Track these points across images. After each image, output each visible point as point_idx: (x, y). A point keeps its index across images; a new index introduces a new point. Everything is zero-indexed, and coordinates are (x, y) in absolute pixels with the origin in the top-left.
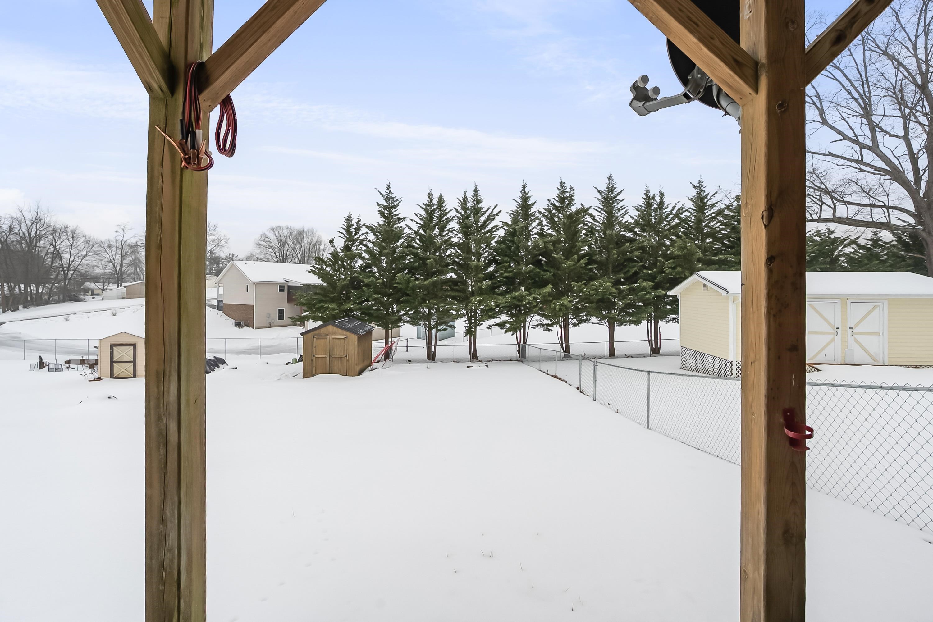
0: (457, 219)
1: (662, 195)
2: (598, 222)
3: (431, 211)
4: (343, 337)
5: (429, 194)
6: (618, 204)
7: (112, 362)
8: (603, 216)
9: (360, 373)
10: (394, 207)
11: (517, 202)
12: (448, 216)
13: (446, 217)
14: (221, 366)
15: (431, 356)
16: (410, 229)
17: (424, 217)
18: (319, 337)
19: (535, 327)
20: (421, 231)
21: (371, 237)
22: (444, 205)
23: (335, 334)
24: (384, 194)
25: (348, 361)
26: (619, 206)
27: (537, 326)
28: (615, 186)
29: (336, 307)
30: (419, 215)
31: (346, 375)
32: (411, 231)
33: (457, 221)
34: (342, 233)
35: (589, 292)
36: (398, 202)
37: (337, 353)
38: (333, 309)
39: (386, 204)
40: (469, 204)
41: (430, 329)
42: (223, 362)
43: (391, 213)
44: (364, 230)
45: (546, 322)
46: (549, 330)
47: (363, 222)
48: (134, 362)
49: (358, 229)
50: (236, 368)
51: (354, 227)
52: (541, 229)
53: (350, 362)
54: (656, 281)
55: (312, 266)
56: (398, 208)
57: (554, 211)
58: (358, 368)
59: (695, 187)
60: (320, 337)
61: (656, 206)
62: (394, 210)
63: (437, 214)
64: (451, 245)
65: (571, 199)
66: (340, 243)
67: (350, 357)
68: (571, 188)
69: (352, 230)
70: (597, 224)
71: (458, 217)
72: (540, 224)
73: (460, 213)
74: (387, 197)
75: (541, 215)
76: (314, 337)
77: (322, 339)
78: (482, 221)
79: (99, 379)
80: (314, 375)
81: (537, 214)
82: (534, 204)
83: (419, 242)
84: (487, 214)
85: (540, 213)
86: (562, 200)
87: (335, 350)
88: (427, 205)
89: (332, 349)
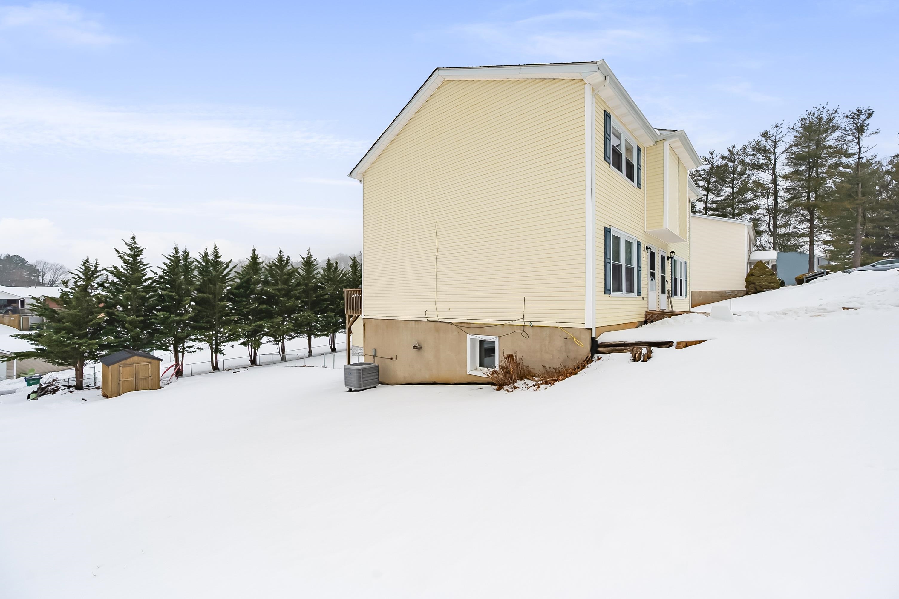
1: (337, 263)
3: (177, 262)
4: (148, 363)
5: (176, 249)
8: (304, 272)
10: (138, 255)
11: (248, 260)
12: (191, 266)
13: (189, 267)
16: (155, 273)
17: (170, 266)
19: (265, 343)
20: (167, 277)
22: (188, 257)
23: (140, 362)
24: (129, 244)
25: (152, 379)
27: (267, 342)
30: (164, 264)
31: (151, 390)
33: (198, 270)
34: (78, 276)
35: (302, 320)
36: (141, 250)
37: (142, 375)
39: (130, 252)
40: (210, 258)
43: (135, 259)
44: (102, 272)
47: (101, 266)
49: (96, 272)
51: (91, 269)
53: (154, 380)
54: (336, 312)
56: (141, 256)
57: (274, 267)
59: (352, 259)
60: (126, 366)
61: (333, 269)
62: (138, 258)
63: (182, 264)
65: (287, 263)
67: (154, 377)
68: (288, 256)
69: (90, 272)
70: (301, 277)
71: (199, 267)
73: (201, 264)
74: (132, 247)
76: (120, 366)
77: (128, 367)
80: (120, 395)
81: (263, 270)
82: (261, 262)
85: (265, 269)
86: (281, 262)
87: (141, 373)
88: (173, 256)
89: (137, 373)
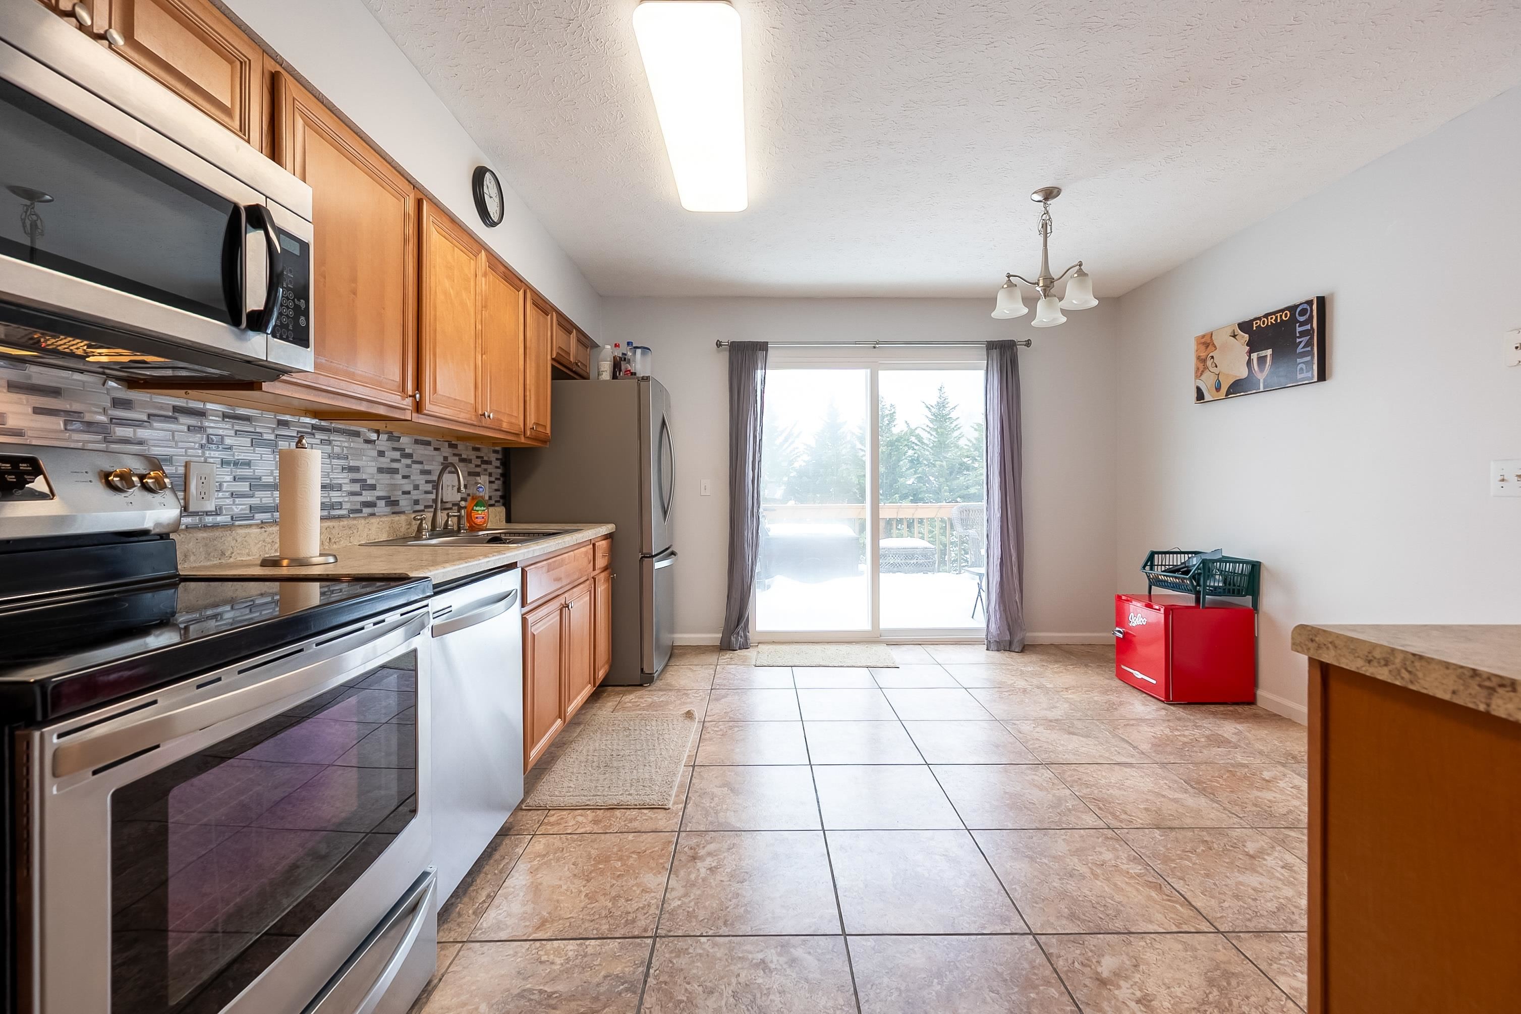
2: (927, 445)
6: (951, 423)
26: (953, 426)
28: (946, 400)
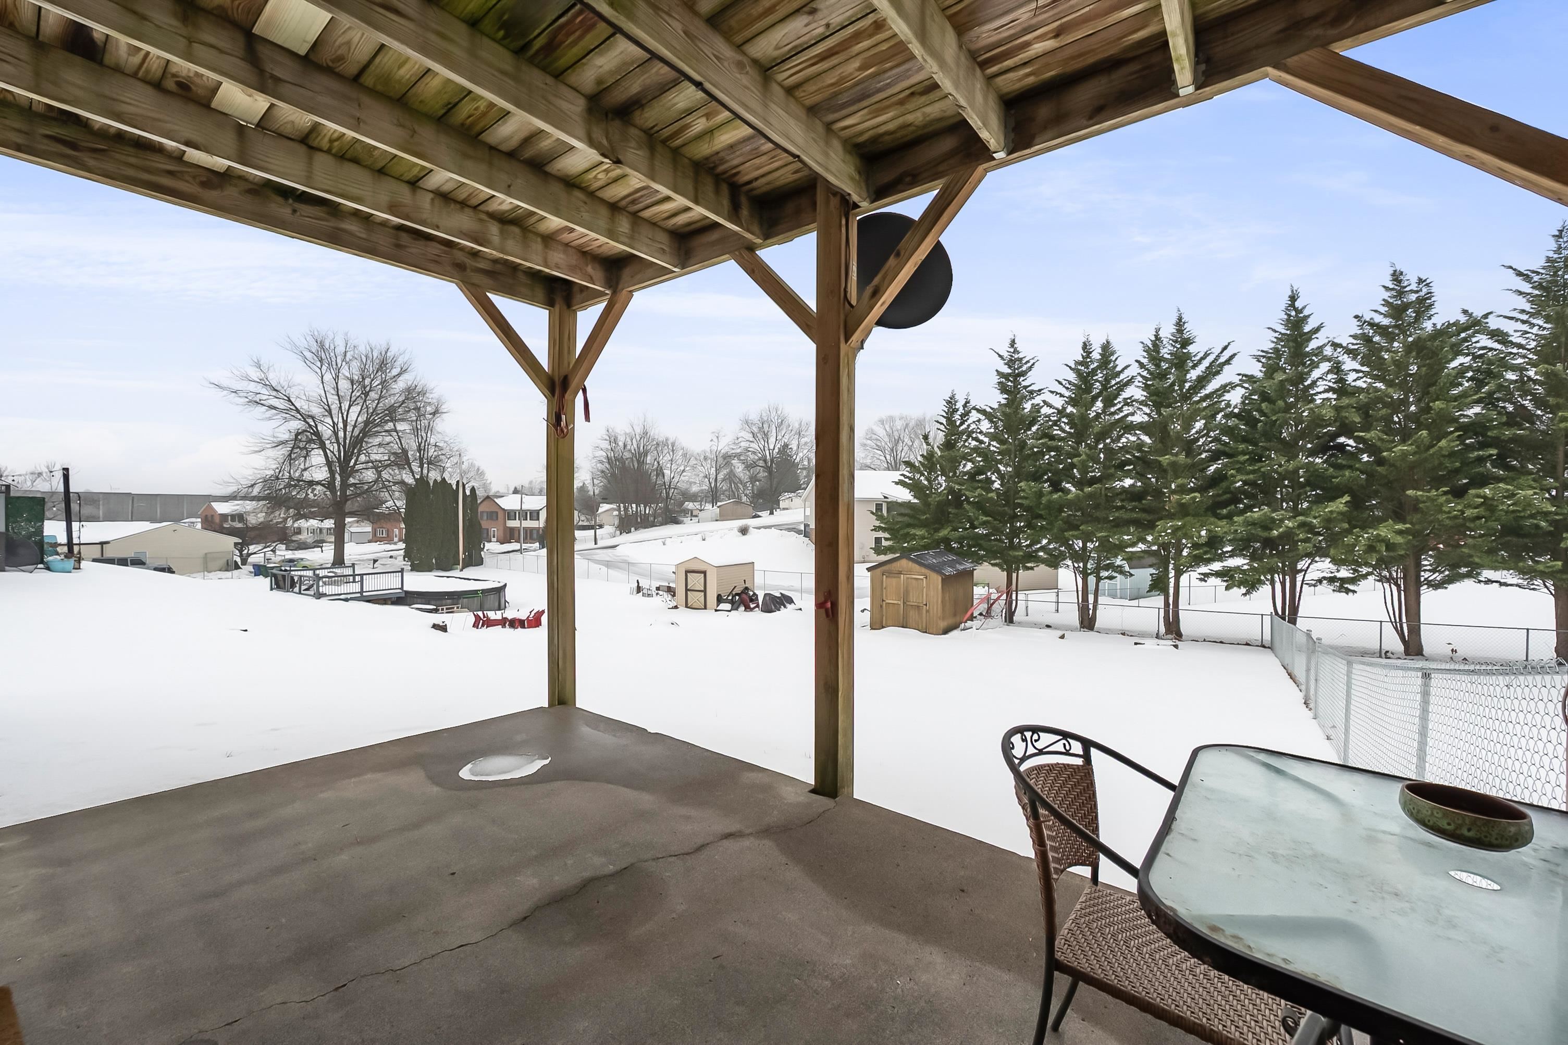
0: (1141, 379)
3: (1088, 374)
4: (922, 577)
5: (1085, 344)
7: (687, 590)
8: (1535, 329)
9: (946, 632)
10: (1023, 374)
11: (1276, 331)
12: (1122, 376)
13: (1118, 380)
14: (788, 605)
15: (1088, 622)
16: (1050, 406)
17: (1074, 385)
18: (890, 574)
19: (1313, 582)
20: (1070, 409)
21: (985, 426)
22: (1113, 358)
24: (1006, 355)
25: (927, 611)
27: (1320, 581)
29: (926, 534)
30: (1064, 382)
31: (926, 632)
32: (1052, 411)
33: (1140, 384)
34: (941, 424)
36: (1029, 365)
37: (913, 599)
38: (923, 538)
39: (1006, 370)
40: (1165, 352)
41: (1085, 574)
42: (790, 601)
43: (1016, 383)
44: (974, 416)
45: (1344, 573)
46: (1348, 591)
47: (973, 404)
48: (705, 591)
49: (966, 414)
50: (801, 609)
51: (959, 413)
52: (1341, 381)
53: (931, 612)
55: (901, 475)
56: (1029, 374)
57: (1377, 339)
58: (943, 624)
60: (892, 575)
62: (1022, 378)
63: (1099, 376)
64: (1130, 428)
65: (1424, 306)
66: (938, 438)
67: (931, 607)
68: (1420, 281)
69: (957, 416)
70: (1515, 350)
71: (1142, 377)
72: (1337, 368)
73: (1147, 369)
74: (1011, 360)
75: (1339, 350)
76: (883, 575)
77: (895, 576)
78: (1194, 378)
79: (676, 607)
80: (883, 627)
81: (1328, 351)
82: (1317, 330)
83: (1067, 428)
84: (1206, 363)
85: (1336, 345)
86: (1396, 311)
87: (911, 594)
88: (1081, 363)
89: (906, 593)
